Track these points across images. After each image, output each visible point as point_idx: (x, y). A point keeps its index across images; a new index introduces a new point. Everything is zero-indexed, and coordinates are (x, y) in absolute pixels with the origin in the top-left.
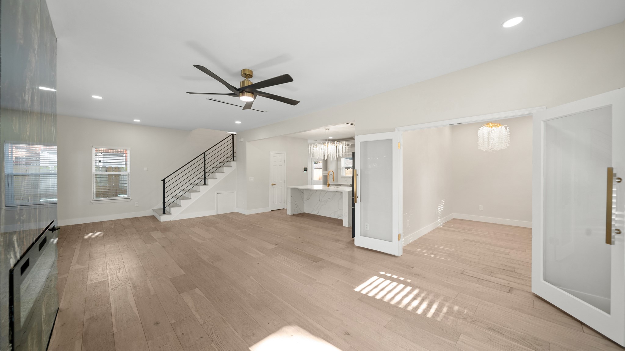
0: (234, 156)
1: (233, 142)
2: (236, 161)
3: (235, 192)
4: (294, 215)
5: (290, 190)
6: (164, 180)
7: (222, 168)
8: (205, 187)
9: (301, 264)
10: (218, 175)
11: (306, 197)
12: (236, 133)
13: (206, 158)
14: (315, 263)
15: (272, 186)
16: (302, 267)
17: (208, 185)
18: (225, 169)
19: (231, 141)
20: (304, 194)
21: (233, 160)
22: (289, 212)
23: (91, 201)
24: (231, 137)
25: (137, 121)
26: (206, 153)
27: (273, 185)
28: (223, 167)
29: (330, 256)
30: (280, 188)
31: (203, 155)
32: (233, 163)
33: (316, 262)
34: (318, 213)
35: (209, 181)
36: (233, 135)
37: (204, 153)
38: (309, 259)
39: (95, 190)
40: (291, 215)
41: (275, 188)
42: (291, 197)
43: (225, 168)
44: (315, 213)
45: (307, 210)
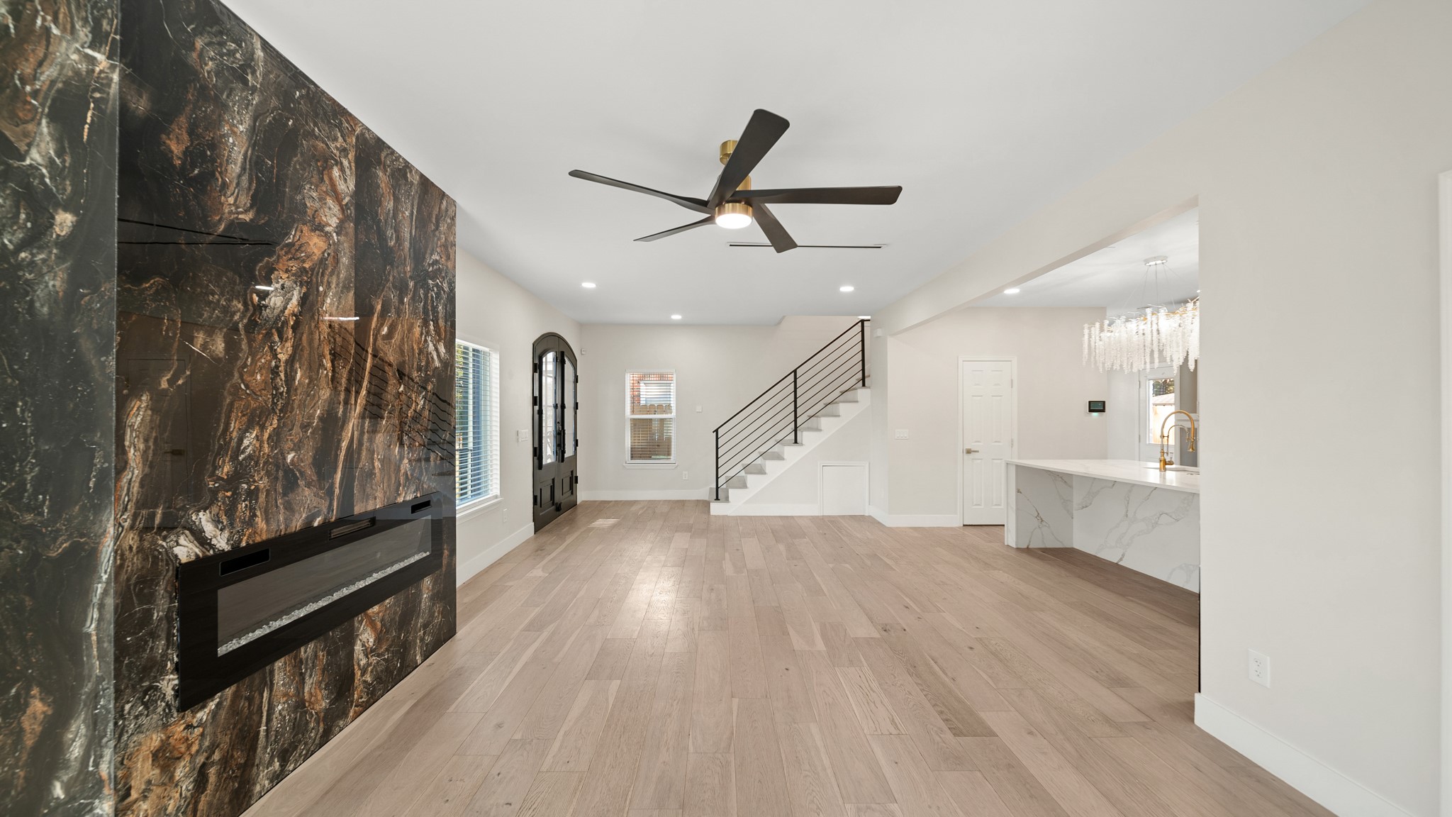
0: (866, 375)
1: (863, 341)
2: (869, 388)
3: (867, 465)
4: (1028, 551)
5: (1013, 471)
6: (716, 431)
7: (836, 405)
8: (795, 448)
9: (897, 720)
10: (824, 422)
11: (1077, 498)
12: (869, 317)
13: (799, 382)
14: (949, 736)
15: (966, 456)
16: (894, 732)
17: (802, 444)
18: (843, 408)
19: (859, 337)
20: (1071, 487)
21: (864, 385)
22: (1011, 539)
23: (624, 464)
24: (859, 328)
25: (676, 317)
26: (799, 372)
27: (969, 452)
28: (836, 403)
29: (1031, 733)
30: (995, 461)
31: (791, 377)
32: (862, 393)
33: (957, 733)
34: (1121, 559)
35: (804, 436)
36: (862, 321)
37: (795, 371)
38: (941, 713)
39: (630, 446)
40: (1018, 549)
41: (979, 461)
42: (1018, 491)
43: (841, 405)
44: (1111, 556)
45: (1082, 541)
